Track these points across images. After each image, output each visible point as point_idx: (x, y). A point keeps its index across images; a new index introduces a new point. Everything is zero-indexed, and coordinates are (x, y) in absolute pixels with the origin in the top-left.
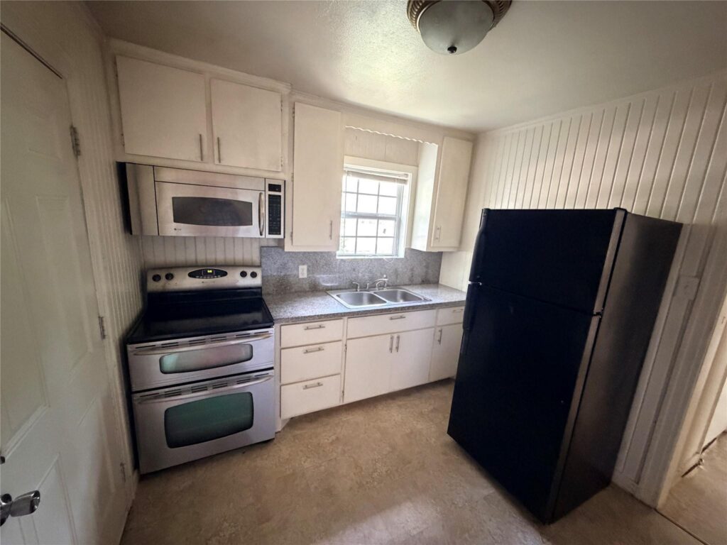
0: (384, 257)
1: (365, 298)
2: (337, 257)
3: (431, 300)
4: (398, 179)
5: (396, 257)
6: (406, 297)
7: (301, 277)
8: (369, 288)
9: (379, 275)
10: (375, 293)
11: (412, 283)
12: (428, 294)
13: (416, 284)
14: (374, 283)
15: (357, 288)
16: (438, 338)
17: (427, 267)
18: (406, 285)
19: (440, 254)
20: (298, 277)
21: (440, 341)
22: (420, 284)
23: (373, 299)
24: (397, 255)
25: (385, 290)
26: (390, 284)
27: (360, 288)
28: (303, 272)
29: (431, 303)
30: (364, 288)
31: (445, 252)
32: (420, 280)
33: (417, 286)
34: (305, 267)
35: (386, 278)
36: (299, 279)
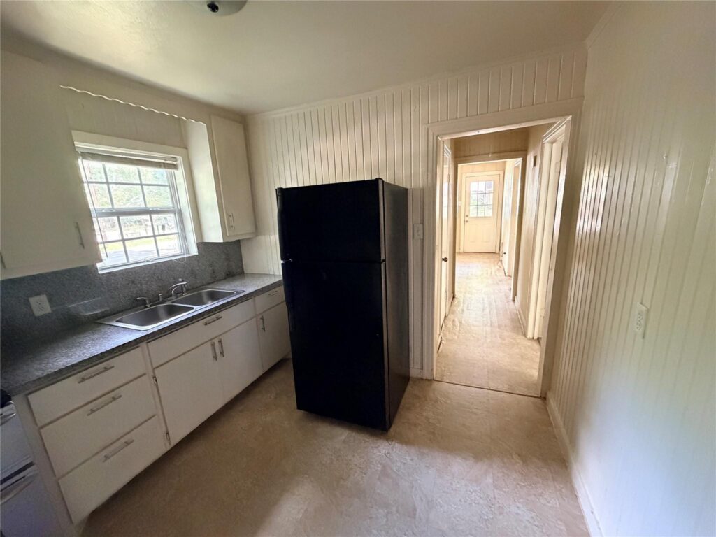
0: (173, 259)
1: (162, 312)
2: (100, 272)
3: (244, 291)
4: (164, 163)
5: (188, 255)
6: (213, 296)
7: (38, 313)
8: (164, 298)
9: (171, 280)
10: (173, 302)
11: (215, 280)
12: (237, 286)
13: (220, 280)
14: (169, 291)
15: (146, 304)
16: (261, 326)
17: (228, 259)
18: (209, 284)
19: (238, 242)
20: (33, 315)
21: (264, 329)
22: (225, 278)
23: (172, 311)
24: (188, 253)
25: (185, 295)
26: (190, 288)
27: (150, 302)
28: (41, 305)
29: (245, 294)
30: (156, 300)
31: (243, 240)
32: (224, 275)
33: (221, 282)
34: (44, 298)
35: (183, 281)
36: (38, 318)
